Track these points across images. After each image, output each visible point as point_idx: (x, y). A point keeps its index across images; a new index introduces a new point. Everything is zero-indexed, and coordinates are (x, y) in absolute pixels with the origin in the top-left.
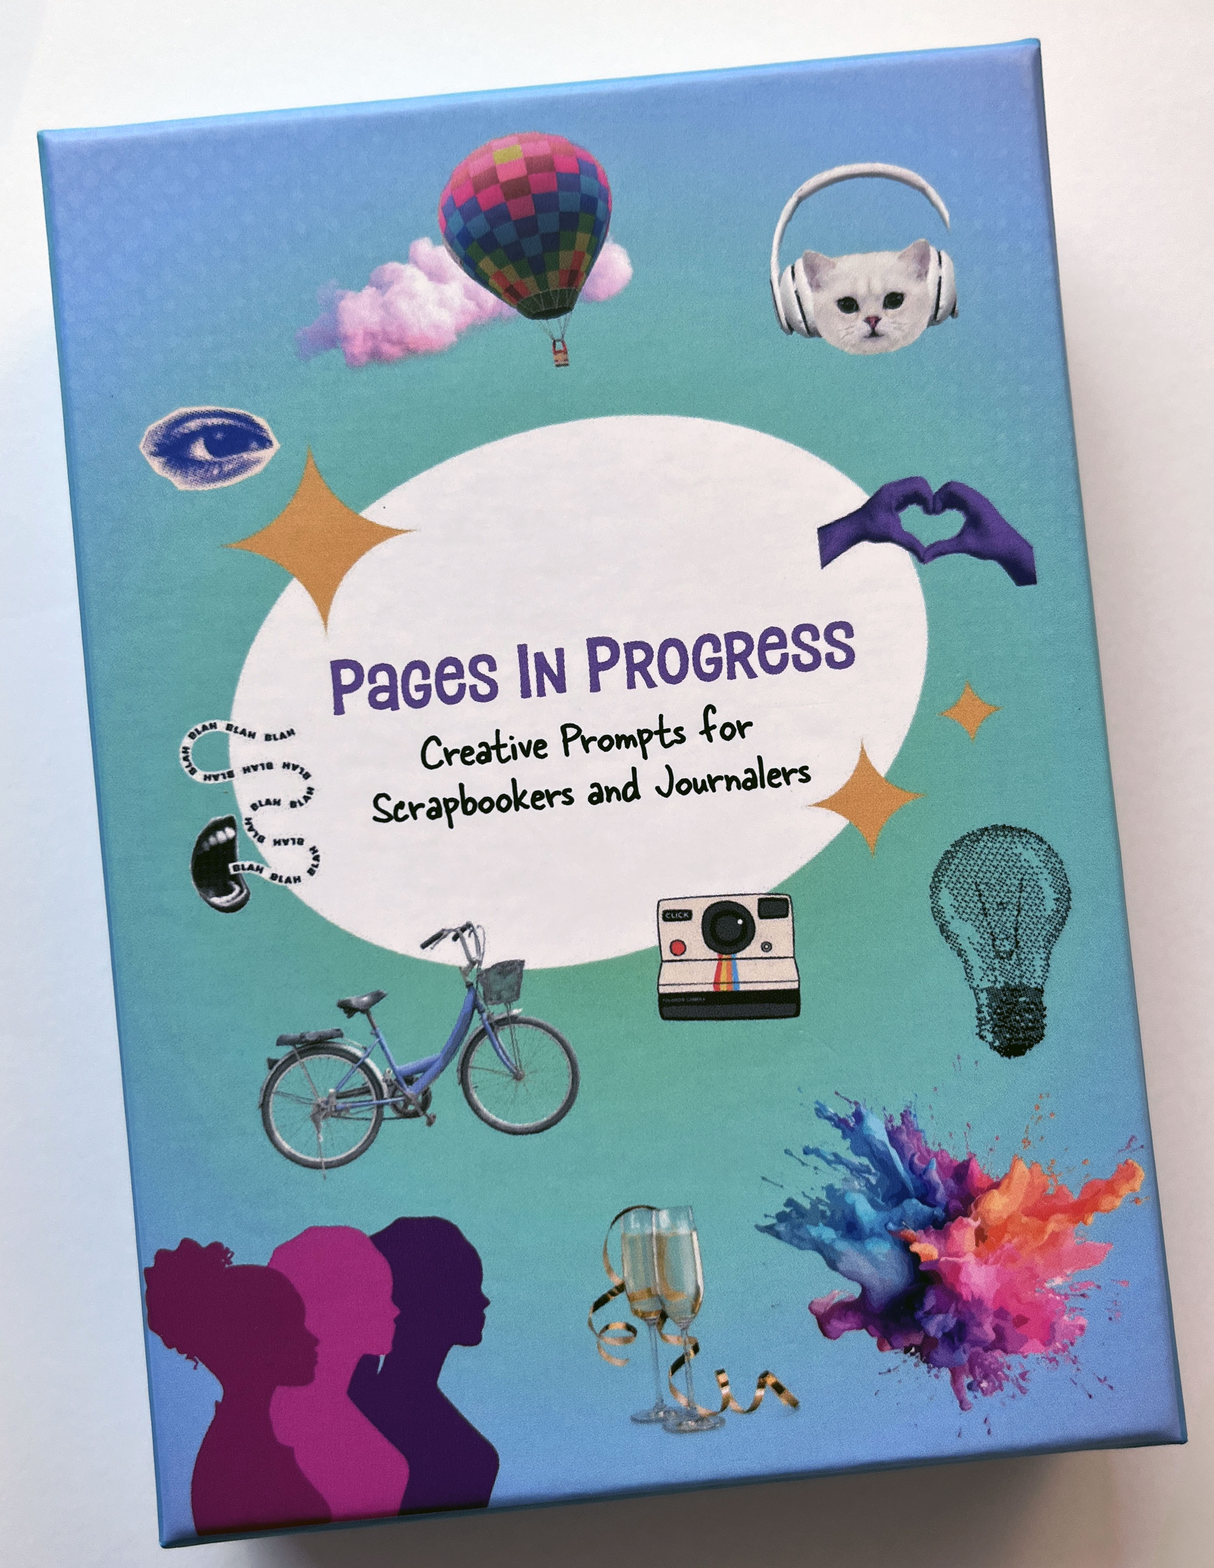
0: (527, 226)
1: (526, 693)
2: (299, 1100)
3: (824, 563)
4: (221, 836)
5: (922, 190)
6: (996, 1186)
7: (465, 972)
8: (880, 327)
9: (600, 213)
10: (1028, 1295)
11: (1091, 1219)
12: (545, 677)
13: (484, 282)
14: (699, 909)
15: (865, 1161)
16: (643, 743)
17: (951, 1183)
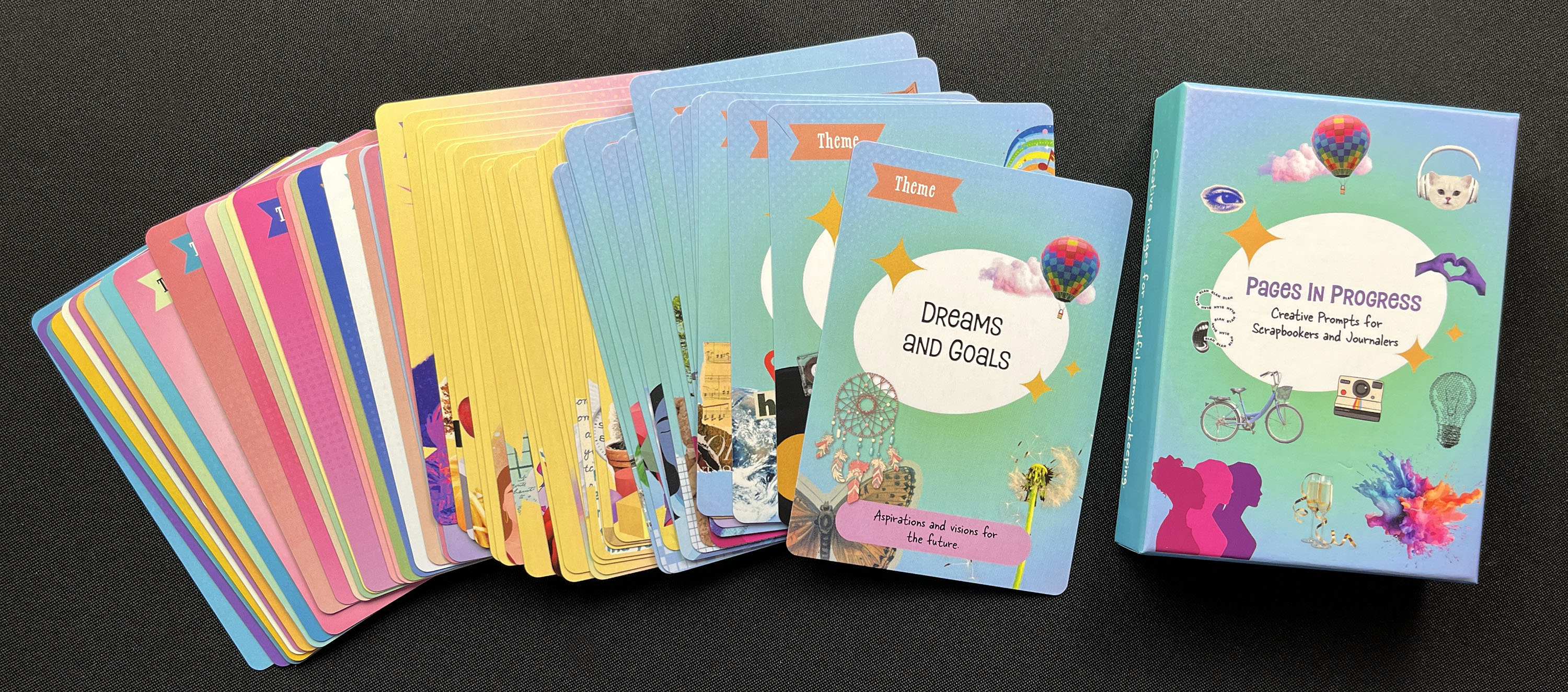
0: (1340, 146)
1: (1309, 299)
2: (1213, 418)
3: (1416, 276)
5: (1473, 159)
6: (1433, 488)
7: (1273, 387)
8: (1450, 201)
9: (1365, 146)
10: (1437, 526)
11: (1463, 505)
12: (1317, 295)
13: (1323, 162)
15: (1392, 472)
16: (1345, 323)
17: (1419, 485)
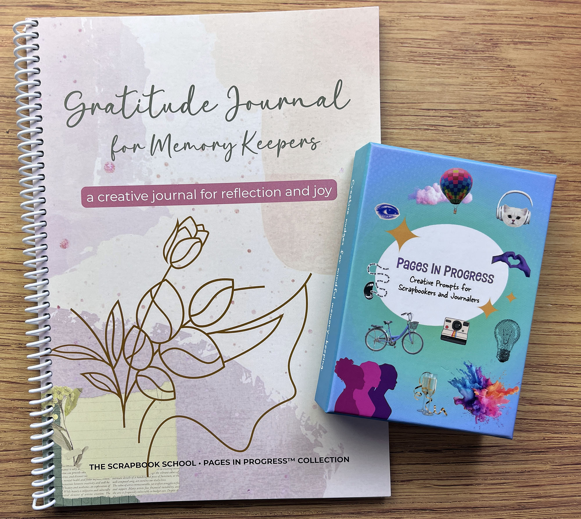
0: (455, 186)
1: (432, 273)
2: (372, 337)
3: (492, 263)
4: (370, 285)
5: (529, 199)
6: (492, 385)
7: (408, 322)
8: (514, 222)
9: (469, 187)
10: (493, 406)
11: (508, 395)
12: (436, 270)
13: (445, 195)
14: (453, 321)
15: (470, 374)
16: (451, 287)
17: (484, 382)
